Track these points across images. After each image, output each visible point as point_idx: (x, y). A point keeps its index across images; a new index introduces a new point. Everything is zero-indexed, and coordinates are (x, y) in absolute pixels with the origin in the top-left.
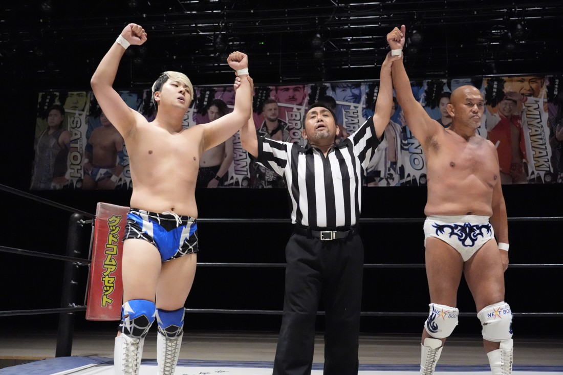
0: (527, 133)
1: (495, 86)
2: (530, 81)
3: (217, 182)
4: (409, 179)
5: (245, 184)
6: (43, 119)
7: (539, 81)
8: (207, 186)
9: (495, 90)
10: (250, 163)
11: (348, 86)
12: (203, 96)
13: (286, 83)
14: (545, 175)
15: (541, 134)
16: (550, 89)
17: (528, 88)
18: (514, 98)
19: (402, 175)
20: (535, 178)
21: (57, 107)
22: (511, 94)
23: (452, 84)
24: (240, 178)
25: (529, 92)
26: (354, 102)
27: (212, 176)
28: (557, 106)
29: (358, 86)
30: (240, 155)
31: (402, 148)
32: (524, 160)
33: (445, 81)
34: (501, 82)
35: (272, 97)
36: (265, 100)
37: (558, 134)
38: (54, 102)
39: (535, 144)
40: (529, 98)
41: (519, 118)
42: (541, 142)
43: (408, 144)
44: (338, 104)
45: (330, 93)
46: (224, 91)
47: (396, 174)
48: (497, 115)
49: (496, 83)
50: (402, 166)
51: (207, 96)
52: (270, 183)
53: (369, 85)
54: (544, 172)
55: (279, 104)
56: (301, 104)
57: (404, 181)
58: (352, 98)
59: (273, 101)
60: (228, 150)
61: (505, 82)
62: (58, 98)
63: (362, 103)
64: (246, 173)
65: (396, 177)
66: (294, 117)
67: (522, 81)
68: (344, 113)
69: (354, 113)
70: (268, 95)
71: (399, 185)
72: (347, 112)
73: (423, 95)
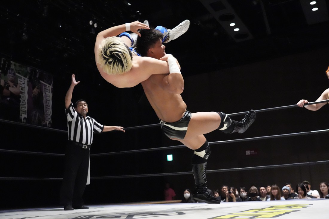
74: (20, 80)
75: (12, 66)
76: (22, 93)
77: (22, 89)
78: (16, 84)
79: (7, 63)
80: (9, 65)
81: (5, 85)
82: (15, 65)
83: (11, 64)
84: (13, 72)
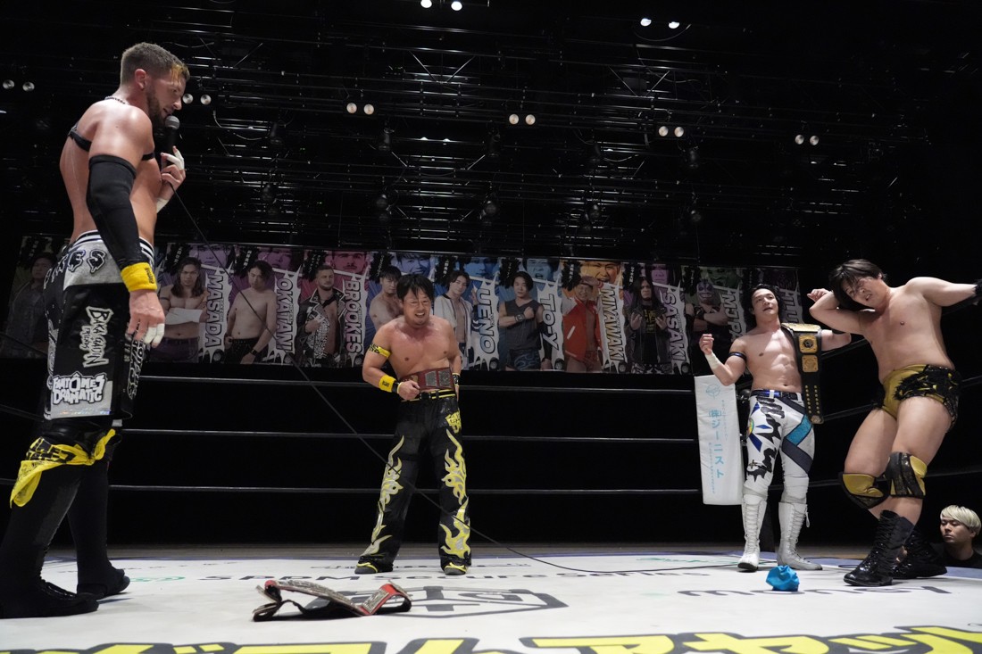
0: (602, 320)
1: (572, 269)
2: (606, 266)
3: (254, 357)
4: (478, 363)
5: (288, 362)
6: (25, 269)
7: (615, 268)
8: (240, 360)
9: (571, 273)
10: (296, 337)
11: (416, 257)
12: (243, 256)
13: (344, 248)
14: (620, 364)
15: (616, 322)
16: (626, 276)
17: (604, 274)
18: (591, 283)
19: (471, 359)
20: (608, 368)
21: (47, 256)
22: (588, 278)
23: (528, 264)
24: (283, 354)
25: (604, 278)
27: (248, 350)
28: (632, 294)
29: (427, 257)
30: (284, 327)
31: (472, 329)
32: (599, 348)
33: (520, 259)
34: (578, 265)
35: (328, 264)
36: (318, 266)
37: (632, 322)
38: (44, 249)
39: (609, 332)
40: (605, 284)
41: (595, 303)
42: (616, 330)
43: (479, 324)
45: (395, 263)
46: (271, 251)
47: (464, 356)
48: (573, 299)
49: (572, 266)
50: (472, 348)
51: (248, 256)
52: (318, 361)
53: (440, 258)
54: (618, 362)
55: (336, 271)
56: (361, 273)
57: (473, 364)
58: (420, 270)
59: (327, 268)
60: (270, 322)
61: (582, 265)
62: (49, 244)
63: (430, 276)
64: (290, 348)
66: (352, 287)
67: (599, 266)
70: (323, 260)
71: (467, 369)
73: (496, 274)
74: (724, 296)
75: (702, 274)
76: (731, 319)
77: (730, 312)
78: (716, 305)
79: (693, 271)
80: (698, 273)
81: (695, 312)
82: (710, 272)
83: (702, 271)
84: (708, 285)
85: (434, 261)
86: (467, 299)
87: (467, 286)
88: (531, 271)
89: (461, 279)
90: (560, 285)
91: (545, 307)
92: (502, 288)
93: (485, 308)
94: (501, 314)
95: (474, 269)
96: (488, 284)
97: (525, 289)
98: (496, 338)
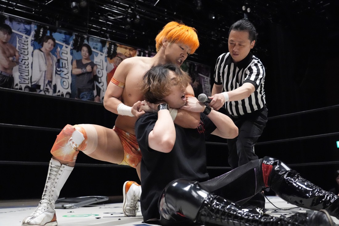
4: (59, 94)
9: (112, 50)
11: (22, 22)
17: (129, 53)
18: (122, 57)
19: (55, 91)
22: (121, 54)
23: (90, 40)
25: (129, 56)
26: (26, 34)
29: (29, 23)
31: (56, 73)
34: (116, 46)
43: (60, 71)
44: (14, 33)
45: (8, 23)
47: (51, 89)
49: (113, 46)
50: (55, 85)
53: (37, 25)
58: (24, 30)
63: (31, 36)
65: (51, 91)
67: (126, 48)
68: (18, 39)
69: (25, 41)
72: (20, 39)
73: (72, 42)
85: (34, 27)
86: (54, 54)
87: (54, 46)
88: (91, 44)
89: (50, 41)
90: (106, 55)
91: (98, 66)
92: (75, 51)
93: (64, 62)
94: (74, 67)
95: (59, 37)
96: (66, 47)
97: (87, 54)
98: (70, 81)
